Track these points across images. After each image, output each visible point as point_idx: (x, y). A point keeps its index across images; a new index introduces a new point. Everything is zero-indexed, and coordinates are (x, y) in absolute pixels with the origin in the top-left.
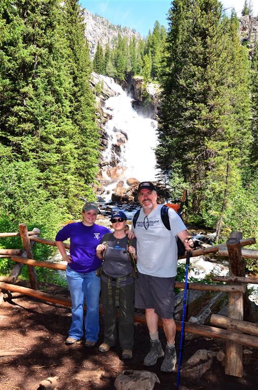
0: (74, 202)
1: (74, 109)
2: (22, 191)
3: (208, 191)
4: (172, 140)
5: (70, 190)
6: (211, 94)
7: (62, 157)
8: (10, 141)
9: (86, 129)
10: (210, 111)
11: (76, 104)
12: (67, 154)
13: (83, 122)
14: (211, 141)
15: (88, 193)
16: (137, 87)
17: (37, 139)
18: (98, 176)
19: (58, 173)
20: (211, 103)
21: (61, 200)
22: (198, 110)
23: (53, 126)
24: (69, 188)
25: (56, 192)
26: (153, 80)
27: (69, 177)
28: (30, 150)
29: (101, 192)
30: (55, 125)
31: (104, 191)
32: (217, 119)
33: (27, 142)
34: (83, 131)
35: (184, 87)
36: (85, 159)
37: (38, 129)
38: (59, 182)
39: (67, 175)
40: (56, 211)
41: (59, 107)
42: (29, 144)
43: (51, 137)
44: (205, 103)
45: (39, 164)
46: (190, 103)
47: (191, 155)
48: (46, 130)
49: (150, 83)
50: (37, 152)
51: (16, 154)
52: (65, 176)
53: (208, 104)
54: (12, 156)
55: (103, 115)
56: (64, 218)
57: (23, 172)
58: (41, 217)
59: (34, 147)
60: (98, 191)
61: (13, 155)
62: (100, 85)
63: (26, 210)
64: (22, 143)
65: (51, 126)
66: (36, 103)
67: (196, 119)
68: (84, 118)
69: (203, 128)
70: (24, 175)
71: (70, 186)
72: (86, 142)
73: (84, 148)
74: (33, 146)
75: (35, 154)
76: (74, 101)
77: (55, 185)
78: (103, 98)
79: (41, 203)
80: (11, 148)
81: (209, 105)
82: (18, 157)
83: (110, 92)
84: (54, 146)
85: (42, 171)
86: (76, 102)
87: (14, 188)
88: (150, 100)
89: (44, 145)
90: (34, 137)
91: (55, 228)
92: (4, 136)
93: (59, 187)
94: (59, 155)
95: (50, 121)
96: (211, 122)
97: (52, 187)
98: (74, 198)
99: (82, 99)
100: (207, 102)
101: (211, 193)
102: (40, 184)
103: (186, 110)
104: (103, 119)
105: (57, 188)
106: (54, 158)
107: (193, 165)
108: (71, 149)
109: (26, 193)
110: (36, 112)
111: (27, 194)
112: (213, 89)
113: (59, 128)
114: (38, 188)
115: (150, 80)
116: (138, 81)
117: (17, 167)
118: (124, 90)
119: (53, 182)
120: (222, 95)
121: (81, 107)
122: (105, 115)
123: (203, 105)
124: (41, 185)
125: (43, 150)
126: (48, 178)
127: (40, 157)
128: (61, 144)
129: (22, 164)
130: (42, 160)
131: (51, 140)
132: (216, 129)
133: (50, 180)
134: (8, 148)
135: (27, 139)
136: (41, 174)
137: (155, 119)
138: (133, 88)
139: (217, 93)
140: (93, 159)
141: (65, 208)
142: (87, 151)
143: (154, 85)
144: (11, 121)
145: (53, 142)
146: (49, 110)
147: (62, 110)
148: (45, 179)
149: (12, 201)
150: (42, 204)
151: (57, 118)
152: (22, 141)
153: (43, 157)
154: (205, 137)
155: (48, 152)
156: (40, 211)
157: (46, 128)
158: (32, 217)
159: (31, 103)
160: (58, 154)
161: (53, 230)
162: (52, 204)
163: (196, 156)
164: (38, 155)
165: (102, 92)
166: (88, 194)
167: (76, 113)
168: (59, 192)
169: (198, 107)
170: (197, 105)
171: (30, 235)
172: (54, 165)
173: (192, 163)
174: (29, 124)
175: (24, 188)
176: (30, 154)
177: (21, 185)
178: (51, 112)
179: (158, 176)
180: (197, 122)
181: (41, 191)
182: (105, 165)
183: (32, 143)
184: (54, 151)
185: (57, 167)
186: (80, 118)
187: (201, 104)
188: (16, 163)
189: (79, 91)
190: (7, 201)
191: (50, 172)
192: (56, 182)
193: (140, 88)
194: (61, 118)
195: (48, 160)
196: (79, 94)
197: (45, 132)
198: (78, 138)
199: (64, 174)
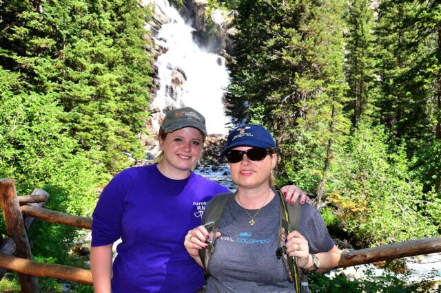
0: (115, 157)
1: (116, 30)
2: (35, 136)
3: (299, 144)
4: (251, 75)
5: (109, 139)
6: (304, 16)
7: (98, 91)
8: (17, 63)
9: (133, 58)
10: (303, 39)
11: (120, 23)
12: (106, 87)
13: (129, 49)
14: (303, 79)
15: (134, 146)
16: (200, 13)
17: (60, 63)
18: (147, 126)
19: (91, 115)
20: (304, 28)
21: (96, 152)
22: (287, 36)
23: (85, 45)
24: (107, 136)
25: (89, 140)
26: (221, 5)
27: (107, 121)
28: (49, 79)
29: (150, 147)
30: (88, 45)
31: (155, 146)
32: (312, 50)
33: (44, 66)
34: (128, 60)
35: (269, 6)
36: (131, 100)
37: (62, 48)
38: (93, 127)
39: (105, 117)
40: (88, 168)
41: (94, 19)
42: (47, 69)
43: (82, 60)
44: (297, 29)
45: (63, 100)
46: (276, 27)
47: (276, 96)
48: (74, 50)
49: (216, 8)
50: (60, 82)
51: (27, 83)
52: (102, 118)
53: (300, 29)
54: (20, 86)
55: (154, 47)
56: (100, 179)
57: (36, 109)
58: (65, 177)
59: (55, 74)
60: (146, 145)
61: (22, 85)
62: (151, 9)
63: (40, 166)
64: (35, 67)
65: (82, 45)
66: (59, 8)
67: (284, 48)
68: (130, 43)
69: (294, 61)
70: (37, 114)
71: (109, 133)
72: (132, 76)
73: (129, 84)
74: (53, 72)
75: (56, 84)
76: (116, 19)
77: (87, 130)
78: (155, 25)
79: (64, 156)
80: (19, 74)
81: (301, 32)
82: (30, 89)
83: (163, 18)
84: (86, 74)
85: (67, 110)
86: (119, 20)
87: (21, 132)
88: (216, 31)
89: (70, 70)
90: (55, 60)
91: (86, 193)
92: (7, 56)
93: (92, 134)
94: (94, 88)
95: (80, 37)
96: (304, 54)
97: (82, 133)
98: (114, 151)
99: (127, 16)
100: (299, 27)
101: (304, 147)
102: (64, 128)
103: (271, 36)
104: (154, 52)
105: (90, 136)
106: (86, 91)
107: (279, 110)
108: (111, 80)
109: (41, 140)
110: (59, 22)
111: (43, 143)
112: (308, 11)
113: (94, 49)
114: (60, 133)
115: (217, 5)
116: (200, 6)
117: (27, 102)
118: (182, 16)
119: (83, 126)
120: (319, 19)
121: (125, 28)
122: (157, 47)
123: (294, 30)
124: (65, 130)
125: (69, 79)
126: (75, 121)
127: (64, 90)
128: (96, 71)
129: (35, 97)
130: (67, 94)
131: (82, 65)
132: (310, 64)
133: (79, 123)
134: (13, 74)
135: (45, 61)
136: (66, 114)
137: (222, 55)
138: (193, 15)
139: (312, 16)
140: (142, 99)
141: (102, 164)
142: (133, 88)
143: (222, 11)
144: (18, 32)
145: (83, 68)
146: (79, 20)
147: (98, 23)
148: (72, 121)
149: (18, 152)
150: (66, 158)
151: (91, 33)
152: (37, 64)
153: (70, 90)
154: (296, 73)
155: (77, 82)
156: (62, 167)
157: (73, 47)
158: (50, 177)
159: (51, 8)
160: (91, 87)
161: (83, 196)
162: (81, 156)
163: (283, 97)
164: (61, 86)
165: (153, 18)
166: (134, 148)
167: (118, 35)
168: (91, 141)
169: (286, 33)
170: (286, 31)
171: (22, 204)
172: (86, 102)
173: (278, 107)
174: (47, 40)
175: (37, 133)
176: (49, 83)
177: (33, 128)
178: (82, 24)
179: (228, 125)
180: (285, 52)
181: (64, 138)
182: (156, 112)
183: (53, 68)
184: (86, 81)
185: (91, 105)
186: (124, 42)
187: (291, 29)
188: (25, 96)
189: (123, 5)
190: (10, 152)
191: (79, 112)
192: (88, 126)
193: (204, 14)
194: (97, 35)
195: (77, 94)
196: (123, 9)
197: (73, 53)
198: (122, 70)
199: (100, 116)
